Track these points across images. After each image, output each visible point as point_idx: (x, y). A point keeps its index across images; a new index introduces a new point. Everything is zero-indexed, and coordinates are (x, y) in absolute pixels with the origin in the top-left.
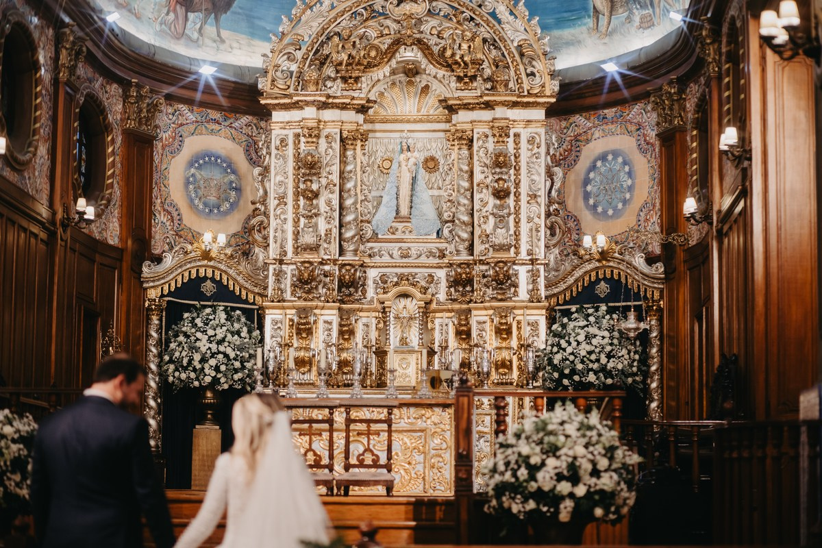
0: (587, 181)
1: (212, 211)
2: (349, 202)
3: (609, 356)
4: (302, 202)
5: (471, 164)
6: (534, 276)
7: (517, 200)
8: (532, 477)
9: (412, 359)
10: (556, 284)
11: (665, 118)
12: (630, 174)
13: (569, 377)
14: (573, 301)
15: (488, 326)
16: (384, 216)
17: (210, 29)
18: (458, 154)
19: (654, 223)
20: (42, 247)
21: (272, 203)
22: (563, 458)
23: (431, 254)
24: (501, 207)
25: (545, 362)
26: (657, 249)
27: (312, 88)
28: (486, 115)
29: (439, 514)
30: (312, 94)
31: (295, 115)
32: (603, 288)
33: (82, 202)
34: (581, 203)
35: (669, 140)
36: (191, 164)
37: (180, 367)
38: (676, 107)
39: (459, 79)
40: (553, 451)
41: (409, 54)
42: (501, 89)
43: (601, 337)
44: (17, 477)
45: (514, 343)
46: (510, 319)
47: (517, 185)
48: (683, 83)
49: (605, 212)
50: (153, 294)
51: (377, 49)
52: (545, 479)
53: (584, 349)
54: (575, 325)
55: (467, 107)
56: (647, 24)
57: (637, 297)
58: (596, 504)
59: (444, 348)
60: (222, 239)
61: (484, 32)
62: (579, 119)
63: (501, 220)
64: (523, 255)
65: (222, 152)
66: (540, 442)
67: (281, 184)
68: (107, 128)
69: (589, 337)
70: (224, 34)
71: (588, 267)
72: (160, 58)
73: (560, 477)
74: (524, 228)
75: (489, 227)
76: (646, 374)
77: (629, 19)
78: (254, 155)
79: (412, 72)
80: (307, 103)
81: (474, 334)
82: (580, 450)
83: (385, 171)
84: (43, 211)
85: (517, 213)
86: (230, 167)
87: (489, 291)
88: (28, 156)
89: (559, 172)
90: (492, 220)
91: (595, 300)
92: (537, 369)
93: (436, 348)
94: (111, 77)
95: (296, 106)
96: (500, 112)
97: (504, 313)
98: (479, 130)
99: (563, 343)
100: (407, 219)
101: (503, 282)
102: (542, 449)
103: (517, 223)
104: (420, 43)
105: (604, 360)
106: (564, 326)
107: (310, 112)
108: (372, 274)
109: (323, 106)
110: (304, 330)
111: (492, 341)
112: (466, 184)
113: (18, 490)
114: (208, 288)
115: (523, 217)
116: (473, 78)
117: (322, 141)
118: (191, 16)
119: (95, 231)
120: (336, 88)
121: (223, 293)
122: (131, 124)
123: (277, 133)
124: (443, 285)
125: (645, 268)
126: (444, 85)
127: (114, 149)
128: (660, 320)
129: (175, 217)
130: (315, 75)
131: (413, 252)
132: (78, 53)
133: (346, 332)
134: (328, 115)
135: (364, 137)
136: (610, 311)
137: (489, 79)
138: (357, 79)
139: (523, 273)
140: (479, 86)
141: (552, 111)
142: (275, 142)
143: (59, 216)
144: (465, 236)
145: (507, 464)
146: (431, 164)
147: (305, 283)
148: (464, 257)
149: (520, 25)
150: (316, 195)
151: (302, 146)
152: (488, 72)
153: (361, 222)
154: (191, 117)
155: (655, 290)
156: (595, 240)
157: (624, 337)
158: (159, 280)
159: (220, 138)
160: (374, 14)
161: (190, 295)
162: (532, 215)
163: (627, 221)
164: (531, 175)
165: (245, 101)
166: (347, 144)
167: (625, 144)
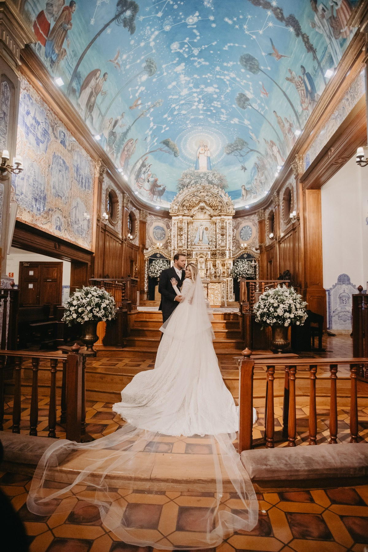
0: (241, 233)
1: (159, 239)
2: (189, 237)
3: (248, 271)
4: (179, 237)
5: (216, 228)
6: (230, 253)
7: (226, 236)
8: (276, 311)
9: (203, 271)
10: (235, 255)
11: (260, 218)
12: (251, 231)
13: (239, 275)
14: (238, 258)
15: (220, 264)
16: (196, 240)
17: (159, 199)
18: (213, 226)
19: (257, 241)
20: (120, 245)
21: (172, 237)
22: (286, 304)
23: (207, 248)
24: (223, 238)
25: (233, 272)
26: (258, 247)
27: (181, 212)
28: (219, 218)
29: (231, 317)
31: (177, 218)
32: (245, 256)
33: (129, 235)
34: (239, 237)
35: (261, 222)
36: (154, 229)
37: (152, 273)
38: (263, 215)
39: (213, 210)
40: (282, 302)
41: (202, 204)
42: (223, 212)
43: (246, 267)
44: (98, 309)
45: (226, 268)
46: (225, 263)
47: (226, 233)
48: (265, 209)
49: (245, 239)
50: (146, 257)
51: (195, 203)
52: (280, 312)
53: (242, 269)
54: (240, 263)
55: (215, 216)
56: (255, 197)
57: (254, 258)
58: (298, 320)
59: (210, 269)
60: (161, 245)
61: (219, 199)
62: (239, 219)
63: (223, 241)
64: (227, 249)
65: (161, 226)
66: (277, 299)
67: (174, 233)
68: (136, 219)
69: (243, 267)
70: (162, 200)
71: (242, 251)
72: (147, 205)
73: (285, 311)
74: (228, 242)
75: (220, 242)
76: (255, 275)
77: (251, 197)
78: (168, 227)
79: (202, 209)
80: (180, 215)
81: (217, 266)
82: (291, 302)
83: (196, 230)
84: (120, 237)
85: (226, 239)
86: (163, 230)
87: (220, 256)
88: (116, 223)
89: (235, 230)
90: (220, 241)
91: (244, 258)
92: (231, 273)
93: (208, 269)
94: (137, 208)
95: (178, 215)
96: (222, 217)
97: (223, 261)
98: (218, 221)
99: (237, 268)
100: (202, 241)
101: (223, 254)
102: (278, 301)
103: (226, 241)
104: (205, 202)
105: (247, 271)
106: (237, 264)
107: (181, 217)
108: (194, 253)
109: (184, 216)
111: (221, 267)
112: (215, 233)
113: (98, 314)
114: (158, 256)
115: (227, 240)
116: (216, 209)
117: (183, 223)
118: (154, 196)
119: (133, 242)
120: (186, 212)
121: (162, 257)
122: (141, 219)
123: (173, 221)
124: (210, 255)
125: (256, 251)
126: (210, 211)
127: (137, 224)
128: (259, 263)
129: (151, 240)
130: (182, 209)
131: (203, 248)
132: (128, 201)
134: (184, 218)
135: (192, 223)
136: (248, 261)
137: (220, 210)
138: (191, 210)
139: (227, 252)
140: (218, 211)
141: (234, 217)
142: (173, 224)
143: (124, 237)
144: (215, 244)
145: (265, 306)
146: (206, 229)
148: (214, 249)
149: (227, 198)
150: (182, 235)
151: (179, 224)
152: (220, 208)
153: (192, 241)
154: (154, 218)
155: (257, 256)
156: (244, 245)
157: (251, 266)
158: (148, 254)
159: (161, 223)
160: (194, 196)
161: (154, 257)
162: (229, 240)
163: (250, 241)
164: (229, 231)
165: (166, 215)
166: (188, 224)
167: (250, 224)
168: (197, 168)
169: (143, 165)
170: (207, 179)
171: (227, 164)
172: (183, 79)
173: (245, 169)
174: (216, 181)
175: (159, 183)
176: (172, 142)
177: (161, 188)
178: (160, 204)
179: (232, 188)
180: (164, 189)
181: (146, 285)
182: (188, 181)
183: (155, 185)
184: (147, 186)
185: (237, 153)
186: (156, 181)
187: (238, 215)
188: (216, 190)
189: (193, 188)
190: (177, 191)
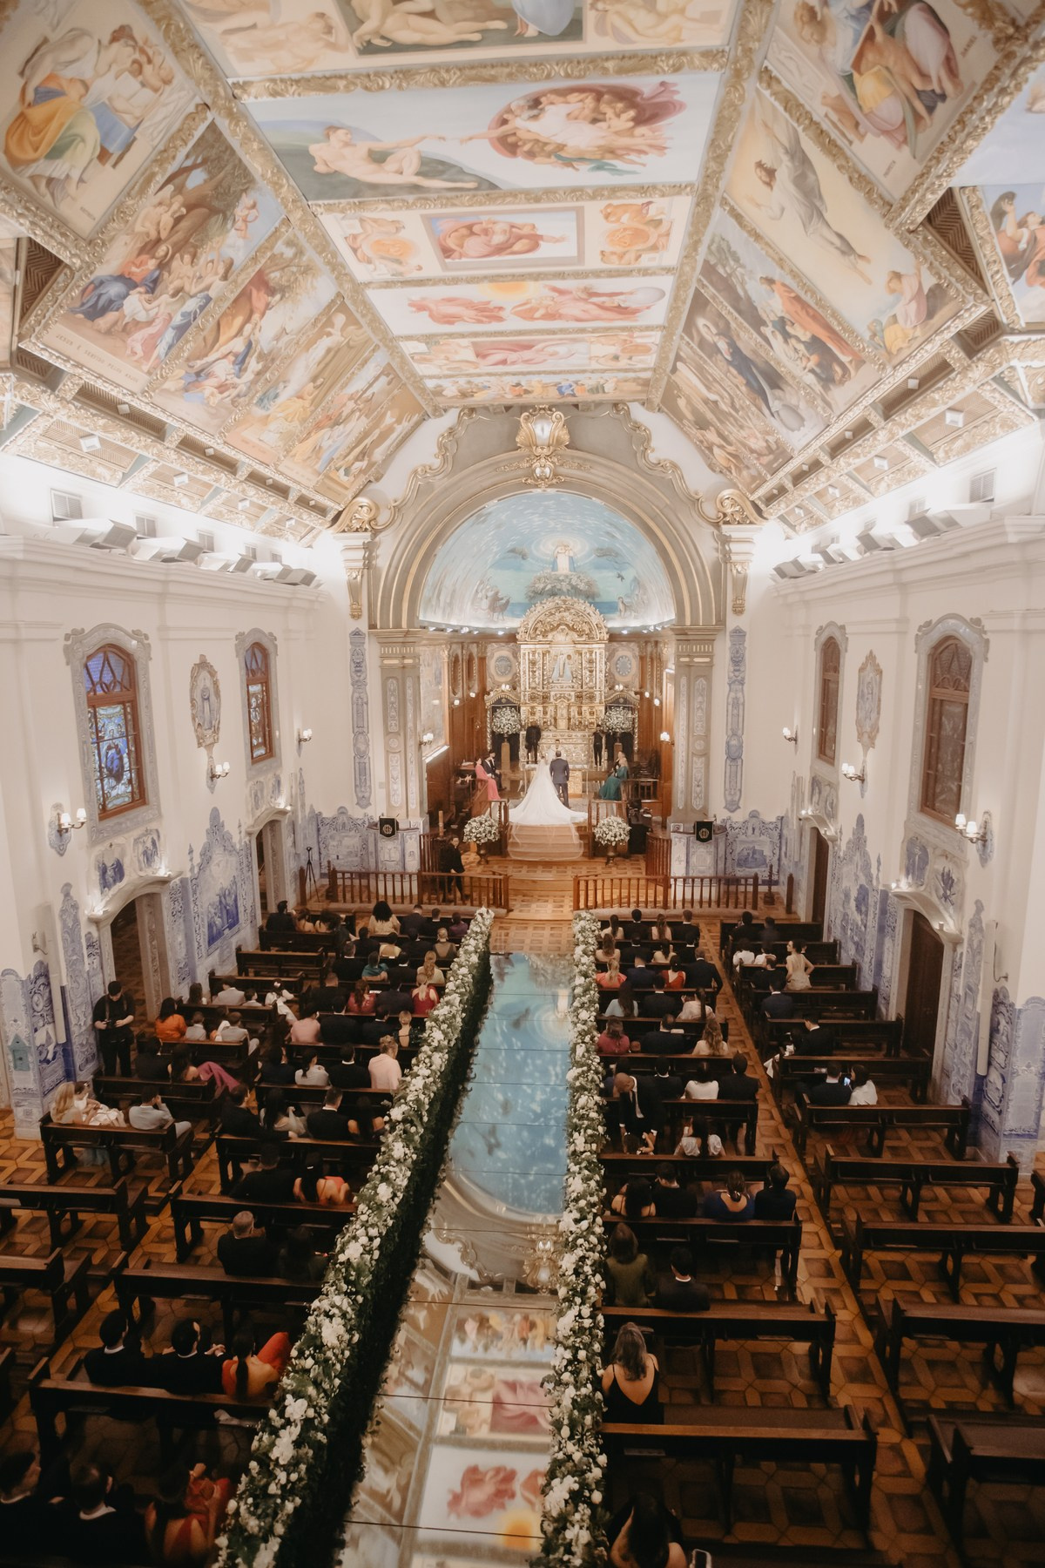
0: (616, 666)
1: (503, 674)
2: (545, 673)
4: (531, 673)
5: (582, 661)
6: (601, 696)
7: (596, 672)
9: (564, 721)
10: (607, 699)
11: (640, 650)
12: (630, 664)
14: (612, 704)
15: (587, 711)
16: (556, 674)
17: (502, 618)
18: (577, 657)
19: (637, 684)
21: (522, 673)
23: (570, 688)
24: (591, 675)
26: (638, 691)
27: (533, 637)
28: (587, 646)
30: (533, 640)
31: (528, 647)
32: (622, 700)
34: (616, 674)
35: (642, 658)
36: (497, 661)
37: (497, 728)
38: (644, 648)
39: (578, 635)
41: (562, 627)
42: (591, 638)
43: (621, 717)
45: (595, 716)
46: (594, 709)
47: (596, 667)
48: (645, 643)
49: (622, 674)
50: (488, 705)
51: (553, 626)
53: (616, 721)
54: (613, 713)
55: (581, 643)
56: (636, 618)
57: (633, 707)
59: (574, 717)
60: (507, 682)
61: (586, 620)
62: (615, 646)
63: (591, 678)
64: (598, 689)
65: (506, 656)
67: (524, 669)
69: (617, 717)
70: (506, 618)
71: (617, 695)
72: (488, 632)
74: (598, 681)
75: (588, 680)
76: (634, 728)
77: (630, 614)
78: (515, 658)
79: (563, 631)
80: (532, 642)
81: (583, 713)
83: (555, 662)
85: (596, 676)
86: (508, 660)
87: (588, 700)
89: (609, 664)
91: (619, 705)
93: (571, 717)
94: (474, 642)
95: (528, 642)
96: (591, 645)
97: (592, 707)
98: (585, 651)
99: (610, 717)
100: (563, 676)
101: (592, 698)
103: (596, 679)
104: (567, 625)
106: (610, 713)
107: (533, 645)
108: (552, 693)
109: (537, 643)
110: (533, 713)
111: (588, 717)
112: (580, 666)
114: (504, 701)
116: (582, 635)
117: (537, 654)
118: (496, 615)
120: (540, 638)
121: (508, 701)
122: (480, 656)
123: (523, 651)
124: (574, 698)
125: (635, 697)
126: (574, 637)
129: (493, 678)
130: (534, 634)
131: (565, 687)
133: (545, 713)
134: (538, 646)
135: (549, 652)
136: (624, 708)
137: (587, 634)
138: (547, 635)
139: (597, 693)
140: (585, 637)
141: (606, 644)
142: (522, 654)
144: (580, 682)
146: (569, 657)
147: (533, 698)
148: (580, 689)
150: (535, 671)
151: (531, 656)
152: (587, 632)
153: (549, 678)
154: (497, 648)
155: (636, 706)
156: (619, 688)
157: (628, 718)
158: (490, 700)
159: (505, 652)
160: (552, 614)
161: (499, 704)
162: (600, 676)
163: (628, 680)
164: (601, 666)
165: (512, 638)
166: (544, 655)
167: (629, 654)
168: (554, 568)
170: (570, 584)
171: (598, 567)
173: (622, 579)
174: (582, 586)
175: (500, 595)
176: (519, 548)
177: (504, 601)
178: (502, 625)
179: (605, 598)
181: (489, 742)
182: (542, 586)
183: (496, 600)
185: (610, 559)
186: (497, 593)
187: (614, 637)
188: (582, 606)
189: (549, 604)
190: (527, 601)
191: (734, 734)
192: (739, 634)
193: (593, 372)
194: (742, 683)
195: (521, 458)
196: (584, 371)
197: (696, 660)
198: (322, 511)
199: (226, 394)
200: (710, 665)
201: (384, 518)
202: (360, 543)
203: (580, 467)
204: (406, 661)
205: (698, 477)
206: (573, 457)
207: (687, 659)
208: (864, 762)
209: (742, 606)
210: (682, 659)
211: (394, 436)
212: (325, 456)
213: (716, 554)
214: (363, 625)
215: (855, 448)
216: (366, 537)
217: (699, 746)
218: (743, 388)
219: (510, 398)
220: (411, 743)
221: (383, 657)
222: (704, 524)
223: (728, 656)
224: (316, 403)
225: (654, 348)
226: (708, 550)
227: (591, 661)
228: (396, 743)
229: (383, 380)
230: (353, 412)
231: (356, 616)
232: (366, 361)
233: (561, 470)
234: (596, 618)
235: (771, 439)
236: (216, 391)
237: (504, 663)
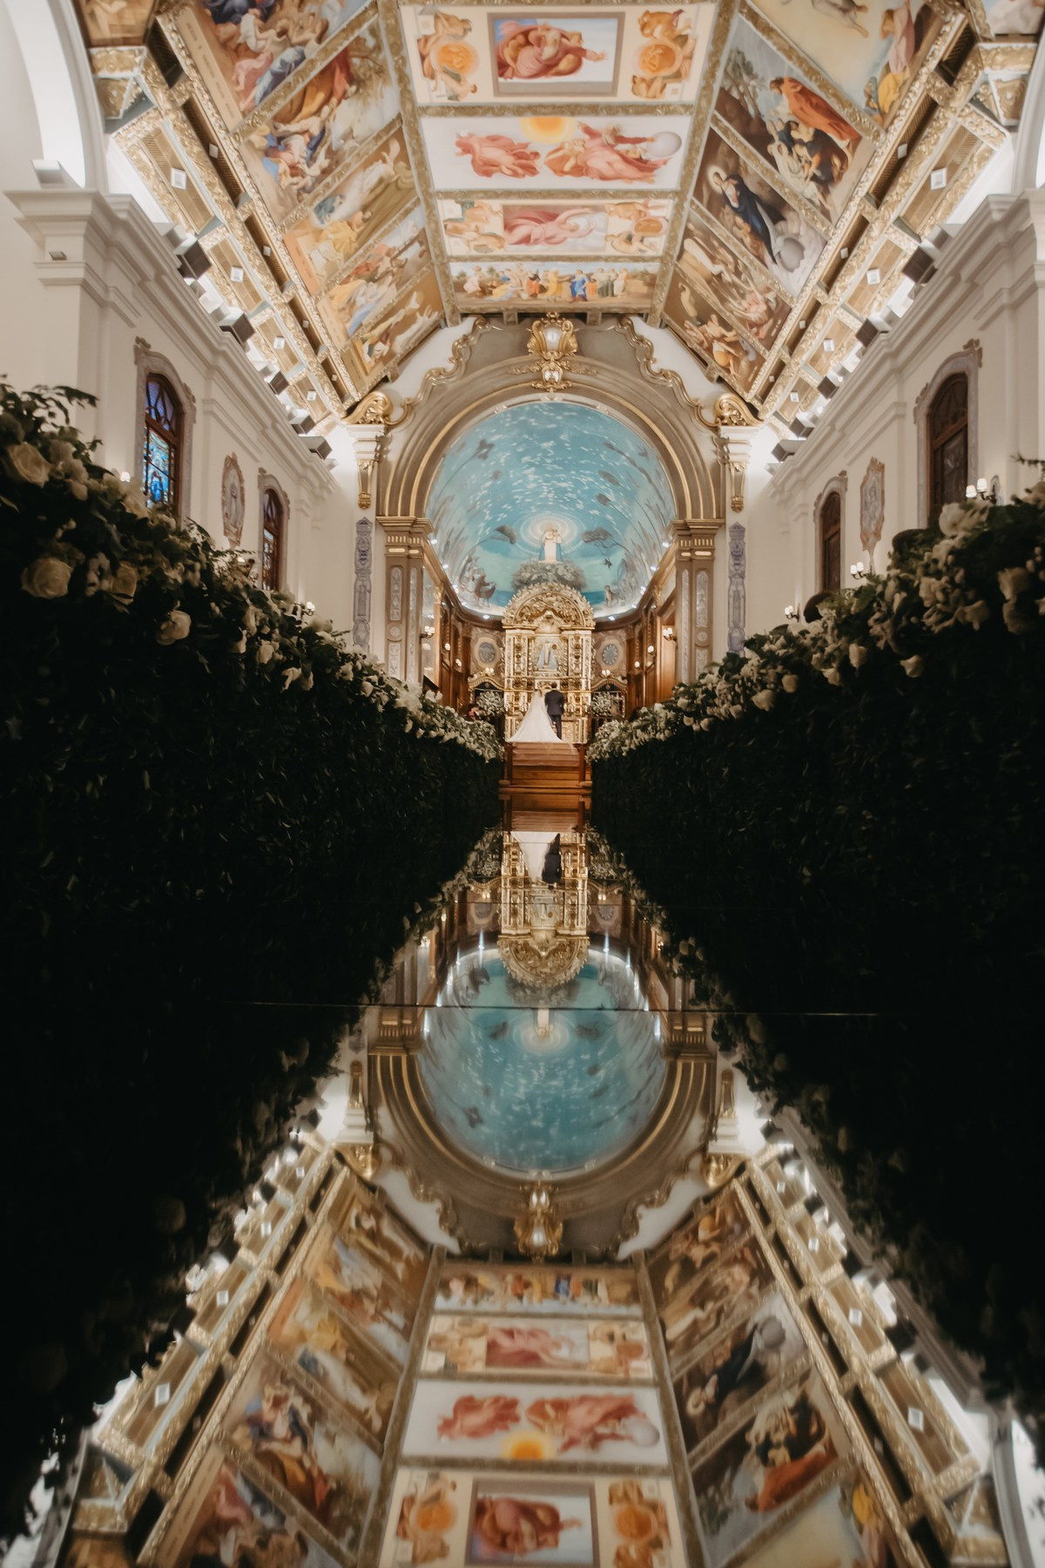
0: (604, 653)
1: (487, 661)
3: (610, 707)
4: (516, 659)
5: (568, 647)
6: (588, 683)
7: (582, 659)
10: (594, 685)
11: (628, 635)
12: (617, 652)
13: (598, 713)
14: (599, 691)
16: (540, 663)
17: (487, 604)
18: (563, 644)
19: (624, 667)
21: (506, 659)
24: (577, 661)
25: (591, 708)
26: (626, 676)
27: (519, 623)
28: (573, 632)
30: (519, 625)
31: (513, 631)
32: (609, 687)
34: (602, 660)
35: (630, 642)
36: (481, 646)
38: (632, 632)
39: (565, 621)
41: (549, 613)
42: (578, 624)
43: (608, 702)
46: (580, 696)
47: (582, 654)
48: (634, 625)
49: (610, 663)
50: (471, 687)
51: (539, 611)
53: (603, 705)
54: (600, 698)
55: (567, 630)
56: (623, 604)
57: (620, 690)
60: (492, 670)
61: (572, 606)
62: (602, 634)
63: (577, 665)
64: (584, 677)
65: (491, 643)
67: (509, 653)
68: (459, 636)
69: (604, 702)
70: (491, 605)
71: (604, 680)
72: (477, 615)
74: (585, 668)
75: (573, 667)
77: (618, 604)
78: (500, 644)
79: (549, 618)
80: (518, 628)
83: (541, 649)
85: (582, 663)
86: (492, 647)
87: (573, 687)
89: (595, 650)
90: (574, 665)
91: (606, 690)
94: (460, 621)
95: (514, 628)
96: (577, 631)
97: (578, 694)
98: (571, 637)
99: (596, 703)
100: (548, 664)
101: (577, 684)
103: (582, 666)
104: (553, 610)
106: (597, 698)
107: (518, 631)
108: (537, 682)
109: (522, 629)
110: (517, 699)
114: (488, 685)
115: (584, 664)
116: (569, 621)
117: (522, 640)
118: (481, 599)
120: (526, 623)
121: (492, 687)
123: (507, 637)
125: (622, 681)
126: (561, 623)
127: (460, 643)
128: (626, 697)
129: (476, 663)
130: (520, 618)
134: (524, 632)
135: (535, 639)
136: (611, 694)
137: (574, 621)
138: (533, 621)
139: (583, 682)
140: (571, 623)
141: (593, 631)
146: (554, 647)
147: (517, 684)
150: (521, 656)
151: (516, 641)
152: (574, 619)
153: (534, 665)
154: (481, 632)
155: (624, 688)
156: (606, 672)
157: (615, 702)
159: (490, 639)
160: (538, 600)
161: (484, 688)
162: (586, 663)
163: (615, 667)
164: (587, 652)
165: (497, 626)
166: (529, 640)
167: (615, 643)
168: (541, 557)
169: (469, 560)
170: (556, 574)
171: (585, 555)
172: (531, 477)
173: (610, 564)
174: (568, 577)
175: (487, 580)
176: (508, 527)
177: (490, 587)
178: (488, 611)
179: (591, 588)
180: (494, 589)
182: (528, 575)
183: (481, 583)
184: (471, 586)
185: (599, 543)
186: (483, 578)
187: (601, 627)
188: (568, 592)
189: (535, 590)
190: (512, 590)
191: (736, 626)
192: (739, 530)
193: (607, 259)
194: (742, 576)
195: (532, 362)
196: (597, 259)
197: (698, 553)
198: (341, 395)
199: (295, 180)
200: (711, 560)
201: (396, 415)
202: (372, 435)
203: (586, 373)
204: (413, 552)
205: (698, 386)
206: (580, 363)
207: (688, 554)
208: (872, 561)
209: (740, 503)
210: (684, 554)
211: (414, 328)
212: (357, 314)
213: (715, 457)
214: (370, 515)
215: (852, 262)
216: (378, 430)
217: (702, 637)
218: (748, 240)
219: (526, 301)
220: (413, 633)
221: (388, 546)
222: (703, 429)
223: (728, 551)
224: (363, 239)
225: (666, 226)
226: (708, 453)
227: (577, 647)
228: (397, 632)
229: (416, 249)
230: (387, 273)
231: (364, 505)
232: (407, 212)
233: (570, 375)
234: (583, 605)
235: (771, 296)
236: (288, 170)
237: (488, 650)
